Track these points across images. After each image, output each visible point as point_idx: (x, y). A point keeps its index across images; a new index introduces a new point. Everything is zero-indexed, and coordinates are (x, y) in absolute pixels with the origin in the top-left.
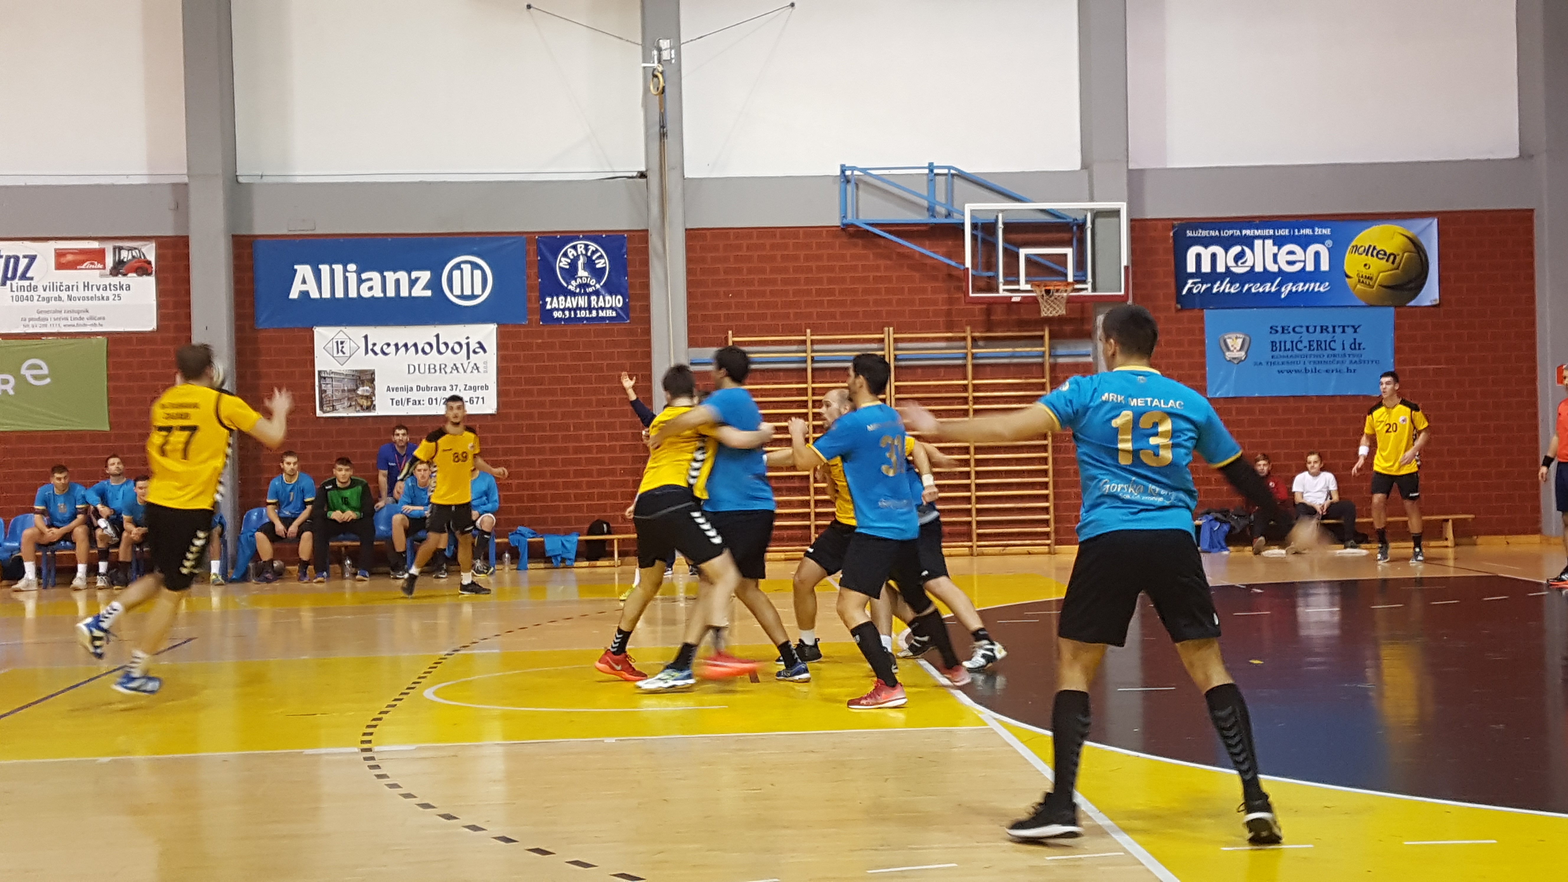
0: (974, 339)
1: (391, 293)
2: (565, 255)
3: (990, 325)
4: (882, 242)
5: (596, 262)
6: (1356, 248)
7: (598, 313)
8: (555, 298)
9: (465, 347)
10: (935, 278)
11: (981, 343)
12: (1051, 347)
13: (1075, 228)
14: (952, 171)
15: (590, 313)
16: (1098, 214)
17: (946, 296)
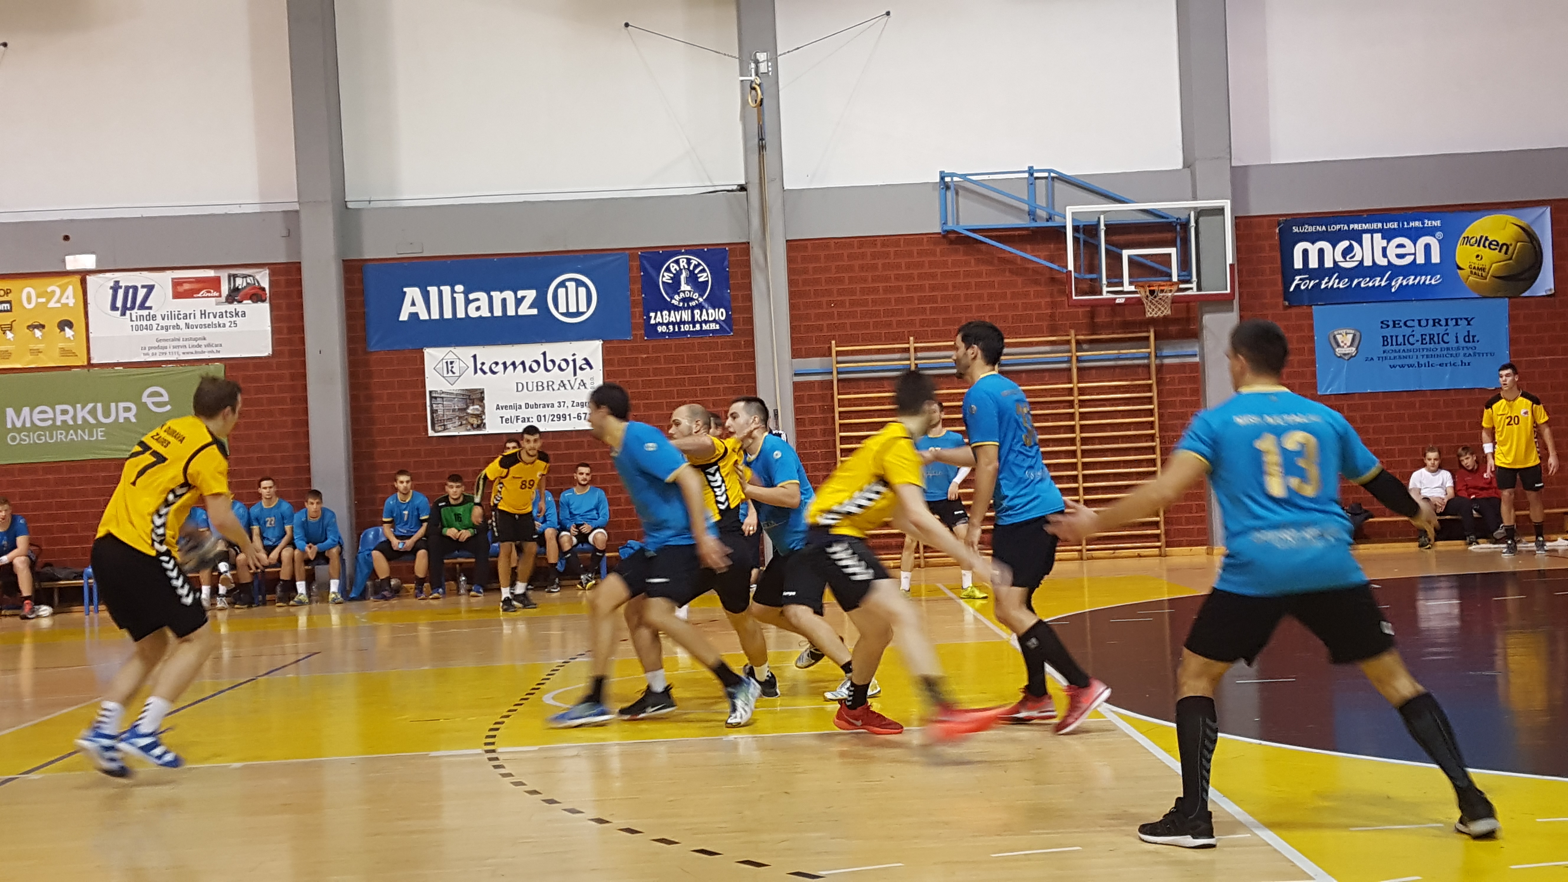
0: (1078, 342)
1: (498, 312)
2: (668, 270)
3: (1094, 328)
4: (983, 247)
5: (699, 275)
6: (1468, 240)
7: (701, 327)
8: (659, 313)
9: (571, 364)
10: (1036, 282)
11: (1085, 346)
12: (1157, 348)
13: (1178, 227)
14: (1052, 175)
15: (694, 327)
16: (1201, 213)
17: (1048, 299)
